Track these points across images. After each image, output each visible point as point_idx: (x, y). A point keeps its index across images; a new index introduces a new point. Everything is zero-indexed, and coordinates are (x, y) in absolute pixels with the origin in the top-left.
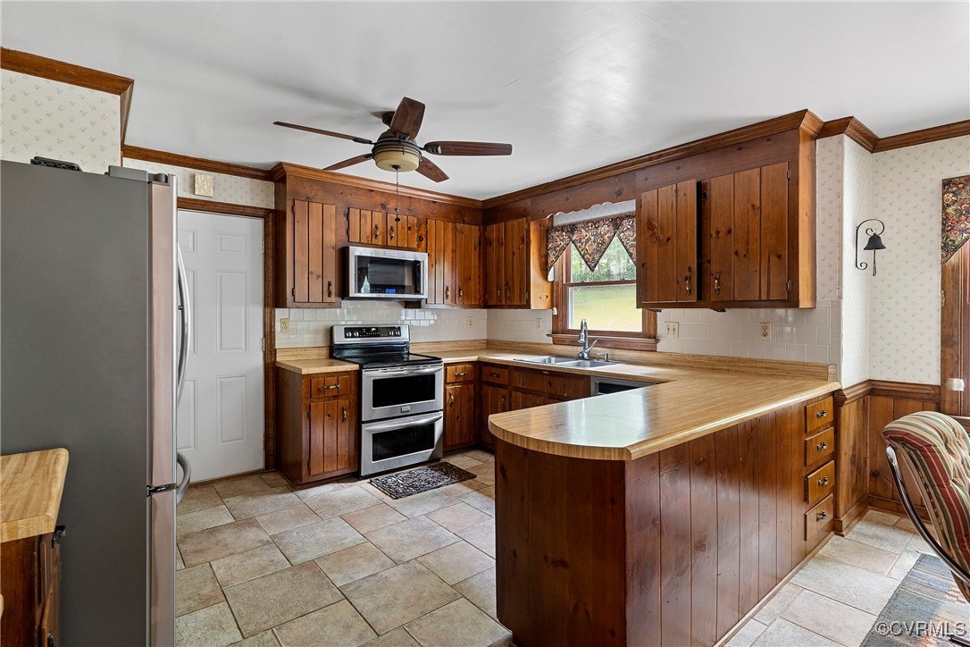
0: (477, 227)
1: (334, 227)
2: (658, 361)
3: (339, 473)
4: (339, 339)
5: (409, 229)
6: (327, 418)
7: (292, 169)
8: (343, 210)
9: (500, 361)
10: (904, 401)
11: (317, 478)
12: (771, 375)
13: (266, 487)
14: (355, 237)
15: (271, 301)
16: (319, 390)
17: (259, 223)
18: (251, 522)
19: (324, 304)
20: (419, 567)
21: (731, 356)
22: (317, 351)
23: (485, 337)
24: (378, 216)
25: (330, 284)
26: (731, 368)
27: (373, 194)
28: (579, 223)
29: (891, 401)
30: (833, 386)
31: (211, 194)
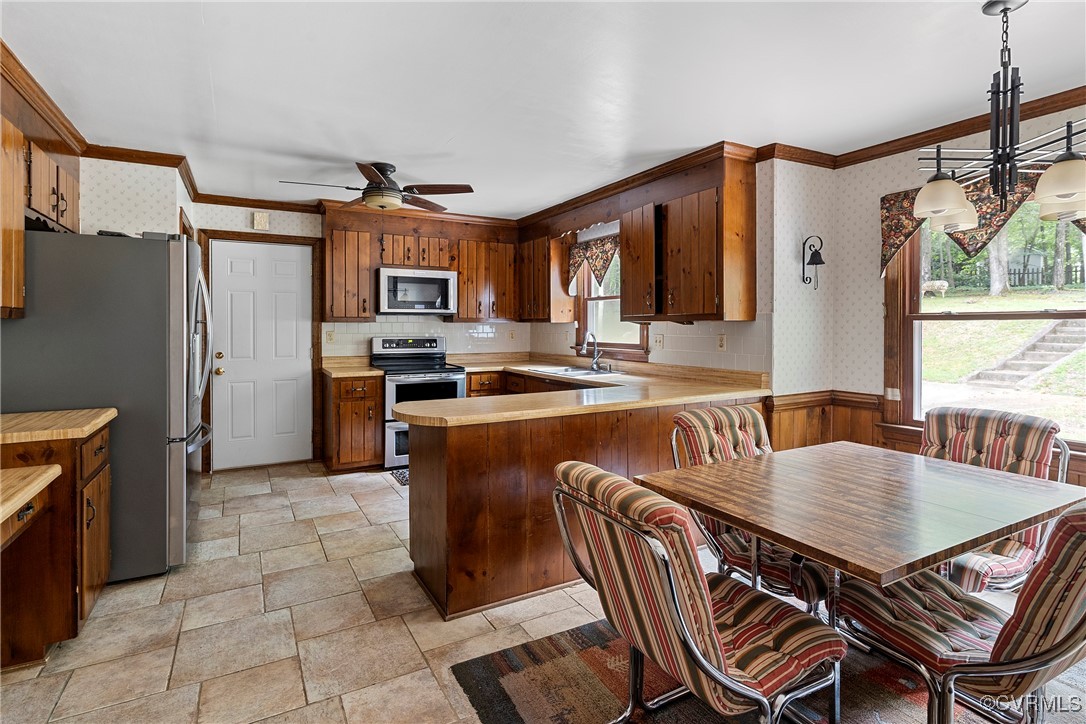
0: (512, 246)
1: (368, 252)
2: (646, 371)
3: (366, 464)
4: (378, 349)
5: (441, 250)
6: (355, 415)
7: (331, 204)
8: (377, 236)
9: (523, 371)
10: (858, 411)
11: (346, 467)
12: (724, 384)
13: (308, 471)
14: (388, 258)
15: (318, 316)
16: (347, 391)
17: (308, 250)
18: (283, 494)
19: (359, 319)
20: (386, 527)
21: (699, 365)
22: (358, 360)
23: (528, 350)
24: (410, 241)
25: (364, 301)
26: (697, 377)
27: (406, 220)
28: (591, 241)
29: (849, 410)
30: (765, 393)
31: (267, 228)
